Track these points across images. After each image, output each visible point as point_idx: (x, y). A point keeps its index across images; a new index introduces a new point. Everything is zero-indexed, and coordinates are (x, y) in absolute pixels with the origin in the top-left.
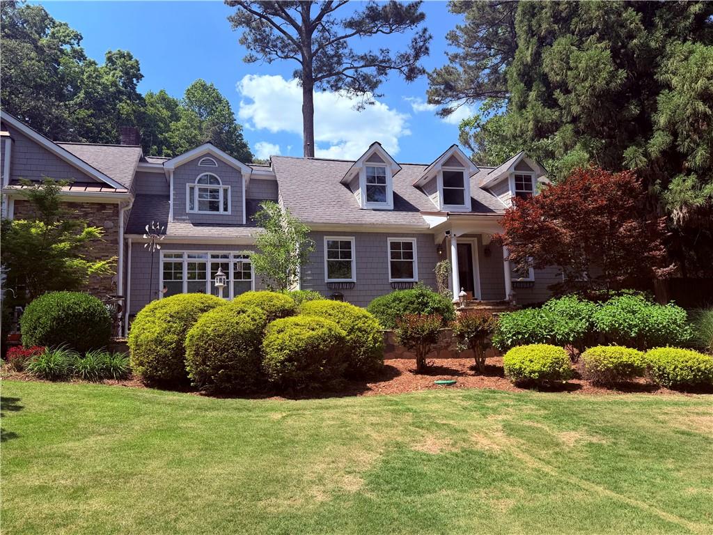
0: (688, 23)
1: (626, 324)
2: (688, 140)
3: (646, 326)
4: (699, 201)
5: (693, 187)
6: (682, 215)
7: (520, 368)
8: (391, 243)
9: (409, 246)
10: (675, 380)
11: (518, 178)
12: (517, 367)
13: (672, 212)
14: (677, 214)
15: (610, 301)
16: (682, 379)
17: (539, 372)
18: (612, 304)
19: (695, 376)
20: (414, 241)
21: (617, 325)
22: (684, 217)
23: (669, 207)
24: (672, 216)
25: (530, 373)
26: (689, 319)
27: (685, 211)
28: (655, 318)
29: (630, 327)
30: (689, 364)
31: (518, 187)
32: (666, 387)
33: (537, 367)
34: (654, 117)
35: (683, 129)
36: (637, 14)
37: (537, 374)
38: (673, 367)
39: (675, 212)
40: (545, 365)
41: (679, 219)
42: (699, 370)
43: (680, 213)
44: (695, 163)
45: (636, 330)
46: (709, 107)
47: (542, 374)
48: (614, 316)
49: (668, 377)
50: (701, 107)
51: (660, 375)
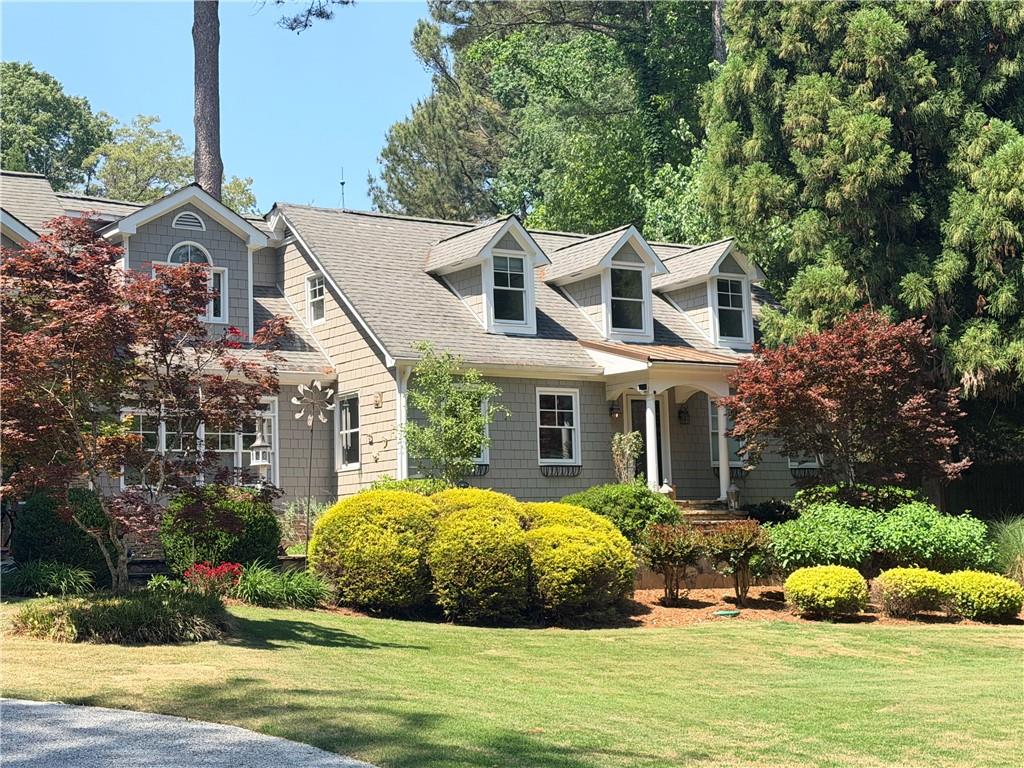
0: (997, 89)
1: (920, 542)
2: (990, 273)
3: (943, 545)
4: (999, 364)
5: (993, 342)
6: (975, 383)
7: (813, 595)
8: (541, 396)
9: (566, 401)
10: (980, 610)
11: (722, 285)
12: (809, 593)
13: (963, 374)
14: (970, 380)
15: (896, 510)
16: (988, 608)
17: (835, 599)
18: (897, 514)
19: (1001, 604)
20: (574, 393)
21: (909, 543)
22: (978, 386)
23: (958, 367)
24: (961, 381)
25: (825, 601)
26: (989, 537)
27: (981, 377)
28: (953, 535)
29: (925, 546)
30: (995, 590)
31: (722, 300)
32: (969, 618)
33: (833, 593)
34: (945, 227)
35: (985, 254)
36: (929, 64)
37: (833, 601)
38: (978, 593)
39: (967, 376)
40: (843, 590)
41: (972, 387)
42: (1005, 597)
43: (973, 378)
44: (998, 309)
45: (931, 549)
46: (1020, 230)
47: (840, 602)
48: (905, 531)
49: (972, 606)
50: (1010, 229)
51: (963, 604)
